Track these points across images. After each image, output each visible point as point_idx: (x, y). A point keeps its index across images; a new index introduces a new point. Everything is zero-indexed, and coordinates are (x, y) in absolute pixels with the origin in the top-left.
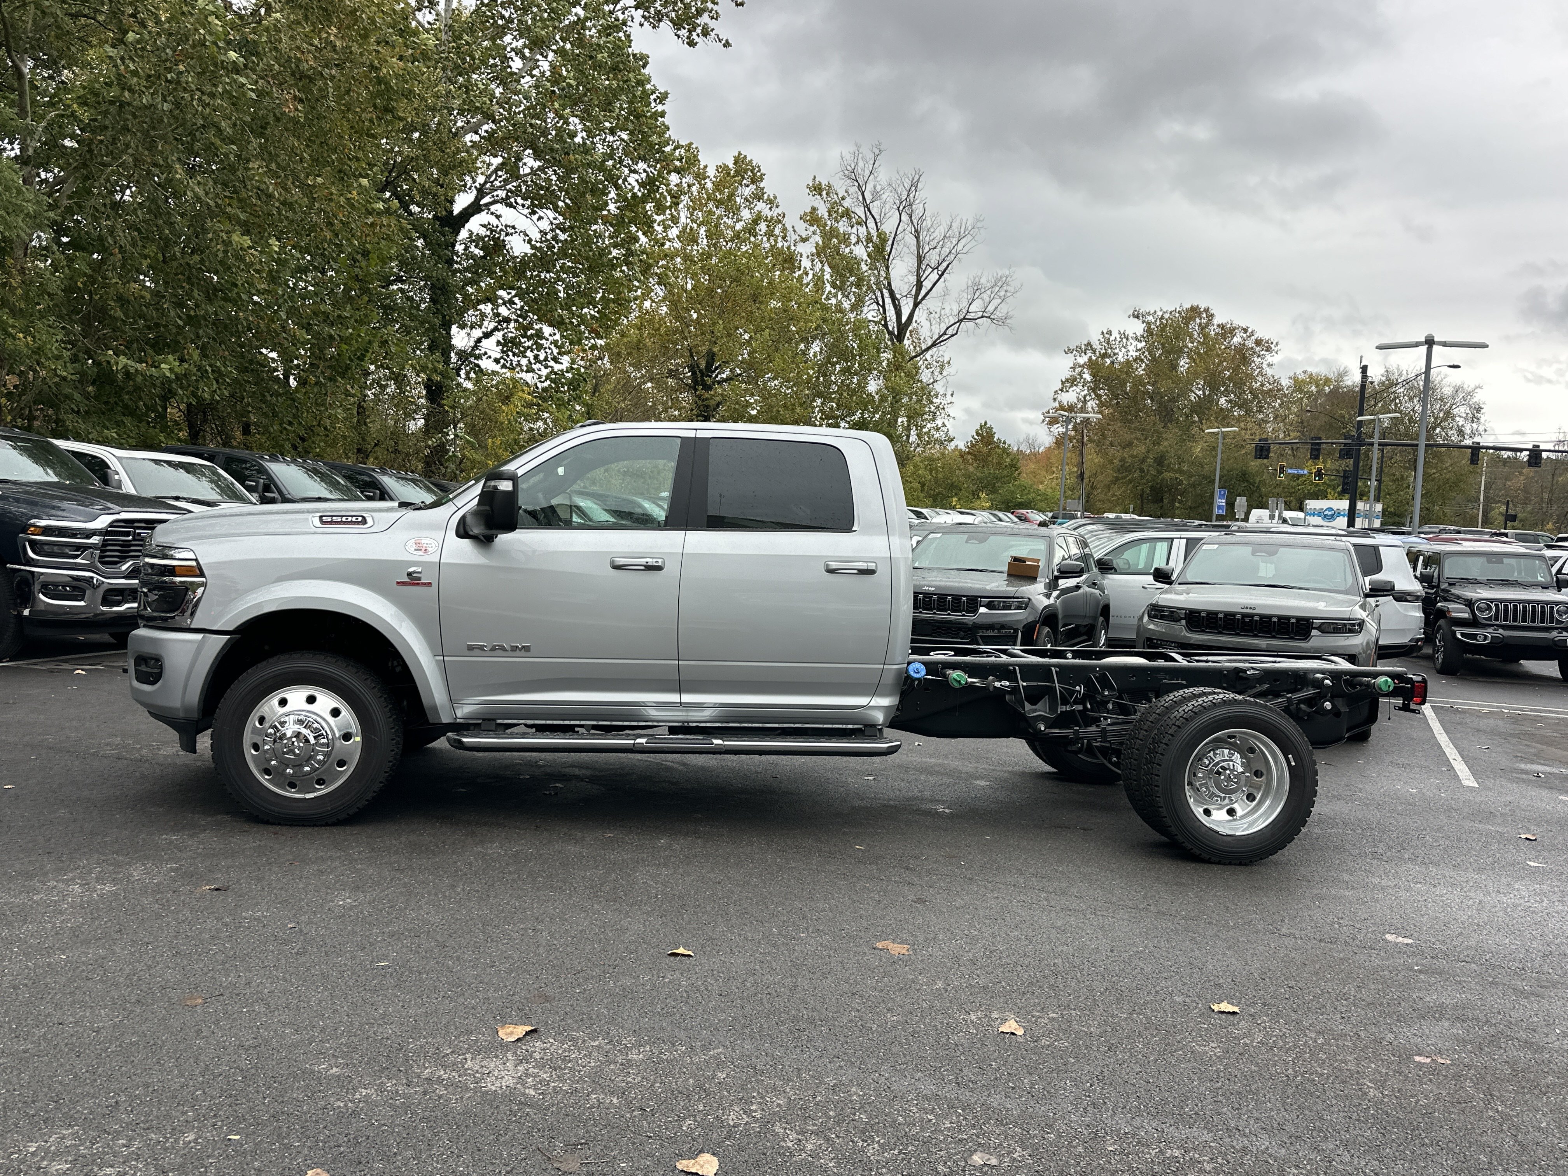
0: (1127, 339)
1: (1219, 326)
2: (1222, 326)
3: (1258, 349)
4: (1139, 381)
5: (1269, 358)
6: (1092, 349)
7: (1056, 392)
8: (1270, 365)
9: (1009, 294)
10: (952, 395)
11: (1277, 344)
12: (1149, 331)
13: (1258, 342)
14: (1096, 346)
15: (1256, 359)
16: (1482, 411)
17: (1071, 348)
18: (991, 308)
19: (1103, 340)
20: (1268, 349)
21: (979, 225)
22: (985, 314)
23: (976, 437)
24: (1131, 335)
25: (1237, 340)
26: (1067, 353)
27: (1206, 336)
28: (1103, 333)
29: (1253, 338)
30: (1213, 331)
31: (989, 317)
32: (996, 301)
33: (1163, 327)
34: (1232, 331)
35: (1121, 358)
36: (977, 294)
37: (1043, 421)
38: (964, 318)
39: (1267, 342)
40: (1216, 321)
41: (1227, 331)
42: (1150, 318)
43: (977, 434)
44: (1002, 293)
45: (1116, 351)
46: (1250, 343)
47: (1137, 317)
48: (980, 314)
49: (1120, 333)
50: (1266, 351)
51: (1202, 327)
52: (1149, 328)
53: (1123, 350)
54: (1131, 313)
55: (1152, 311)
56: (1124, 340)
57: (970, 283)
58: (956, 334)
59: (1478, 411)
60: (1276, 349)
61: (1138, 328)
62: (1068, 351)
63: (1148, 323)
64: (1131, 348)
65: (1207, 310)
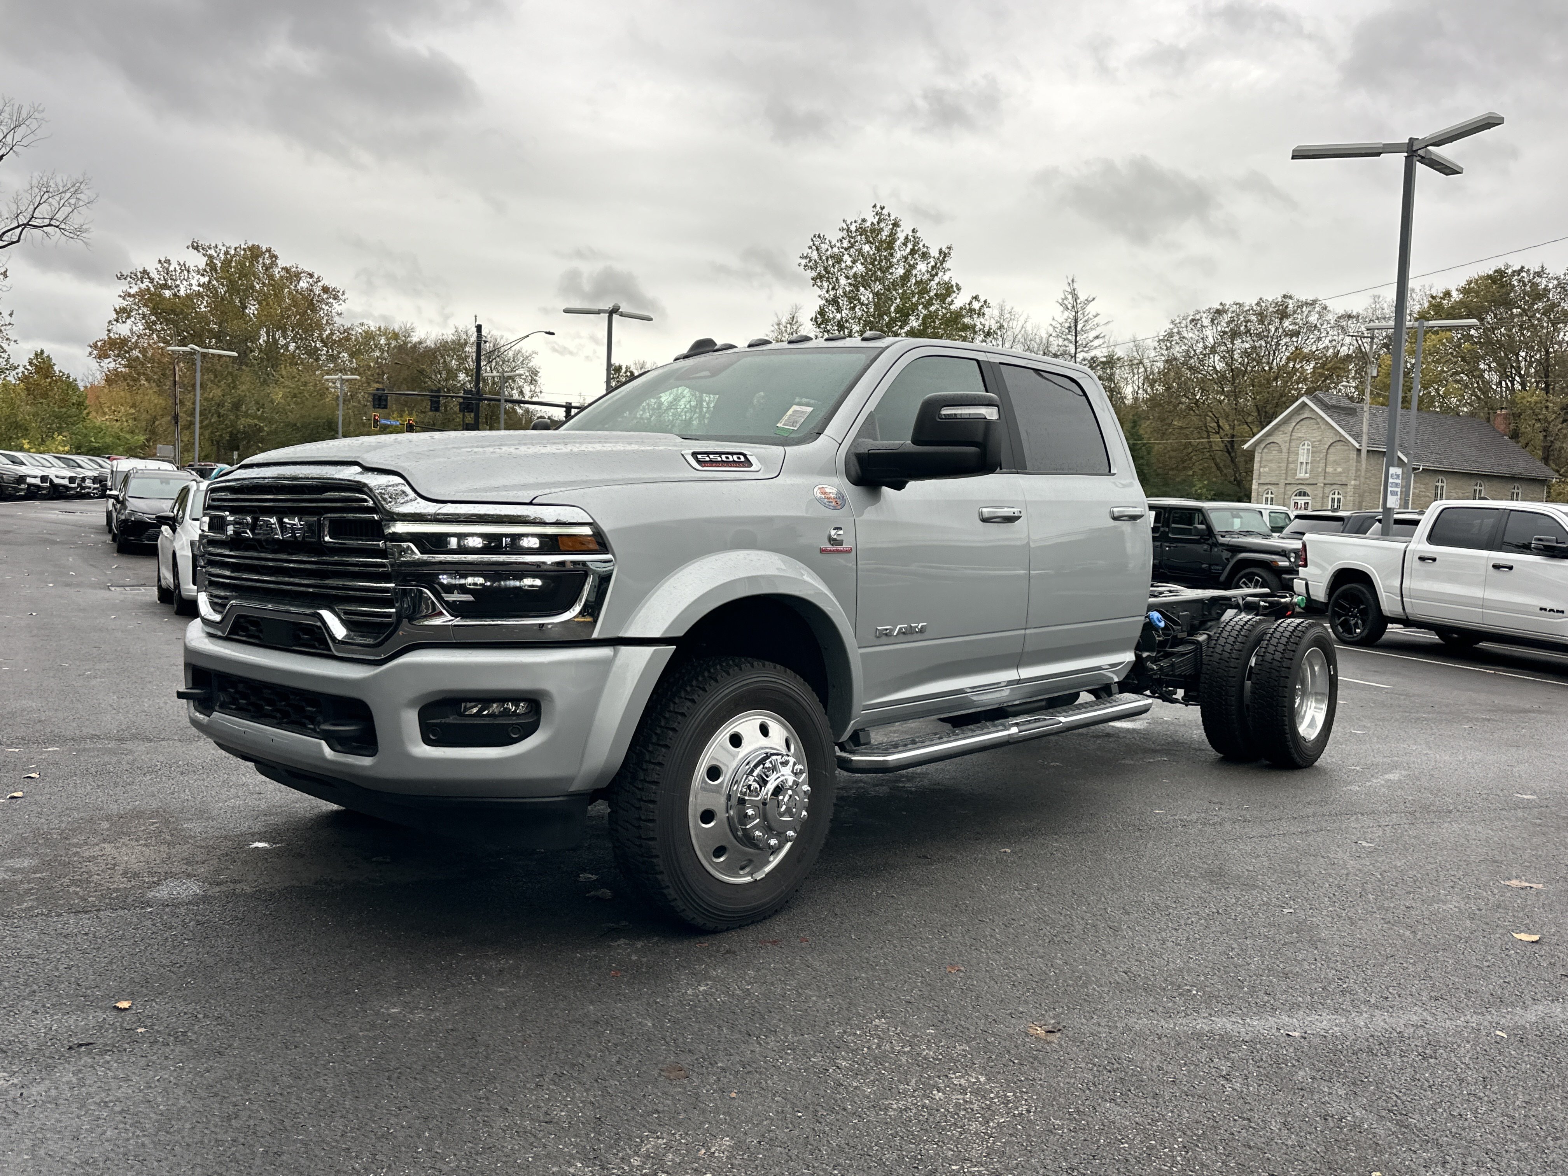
0: (188, 271)
1: (283, 269)
2: (287, 270)
3: (325, 296)
4: (202, 317)
5: (337, 307)
6: (149, 278)
7: (110, 322)
8: (339, 314)
9: (81, 203)
10: (11, 315)
11: (343, 294)
12: (211, 265)
13: (325, 290)
14: (154, 275)
15: (324, 306)
16: (539, 375)
17: (125, 273)
18: (60, 216)
19: (161, 269)
20: (336, 298)
21: (36, 115)
22: (53, 223)
23: (29, 367)
24: (192, 268)
25: (303, 284)
26: (119, 279)
27: (271, 277)
28: (160, 261)
29: (319, 284)
30: (277, 272)
31: (57, 227)
32: (67, 209)
33: (226, 263)
34: (298, 276)
35: (182, 293)
36: (46, 196)
37: (90, 354)
38: (28, 224)
39: (333, 290)
40: (281, 263)
41: (294, 276)
42: (212, 252)
43: (31, 363)
44: (73, 201)
45: (178, 282)
46: (317, 290)
47: (196, 248)
48: (47, 222)
49: (179, 264)
50: (335, 299)
51: (267, 268)
52: (212, 262)
53: (184, 282)
54: (190, 244)
55: (213, 245)
56: (185, 272)
57: (35, 183)
58: (18, 241)
59: (536, 375)
60: (343, 298)
61: (199, 261)
62: (121, 277)
63: (211, 257)
64: (194, 282)
65: (269, 250)
